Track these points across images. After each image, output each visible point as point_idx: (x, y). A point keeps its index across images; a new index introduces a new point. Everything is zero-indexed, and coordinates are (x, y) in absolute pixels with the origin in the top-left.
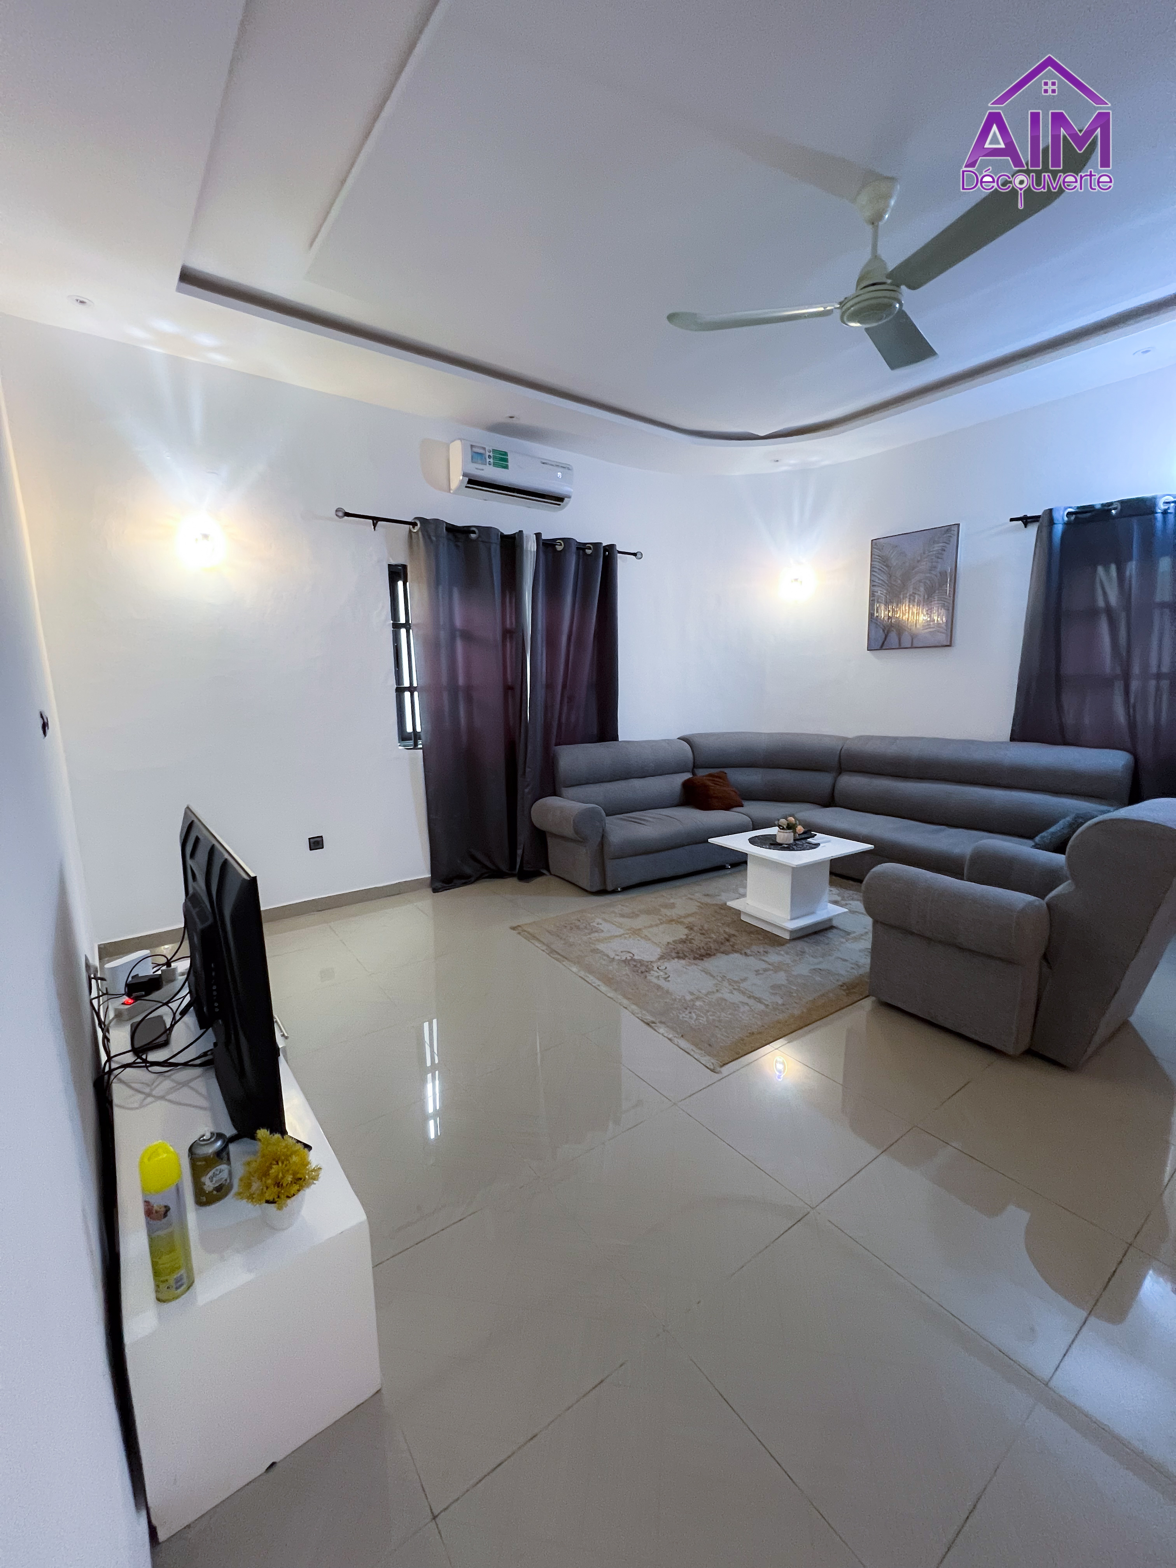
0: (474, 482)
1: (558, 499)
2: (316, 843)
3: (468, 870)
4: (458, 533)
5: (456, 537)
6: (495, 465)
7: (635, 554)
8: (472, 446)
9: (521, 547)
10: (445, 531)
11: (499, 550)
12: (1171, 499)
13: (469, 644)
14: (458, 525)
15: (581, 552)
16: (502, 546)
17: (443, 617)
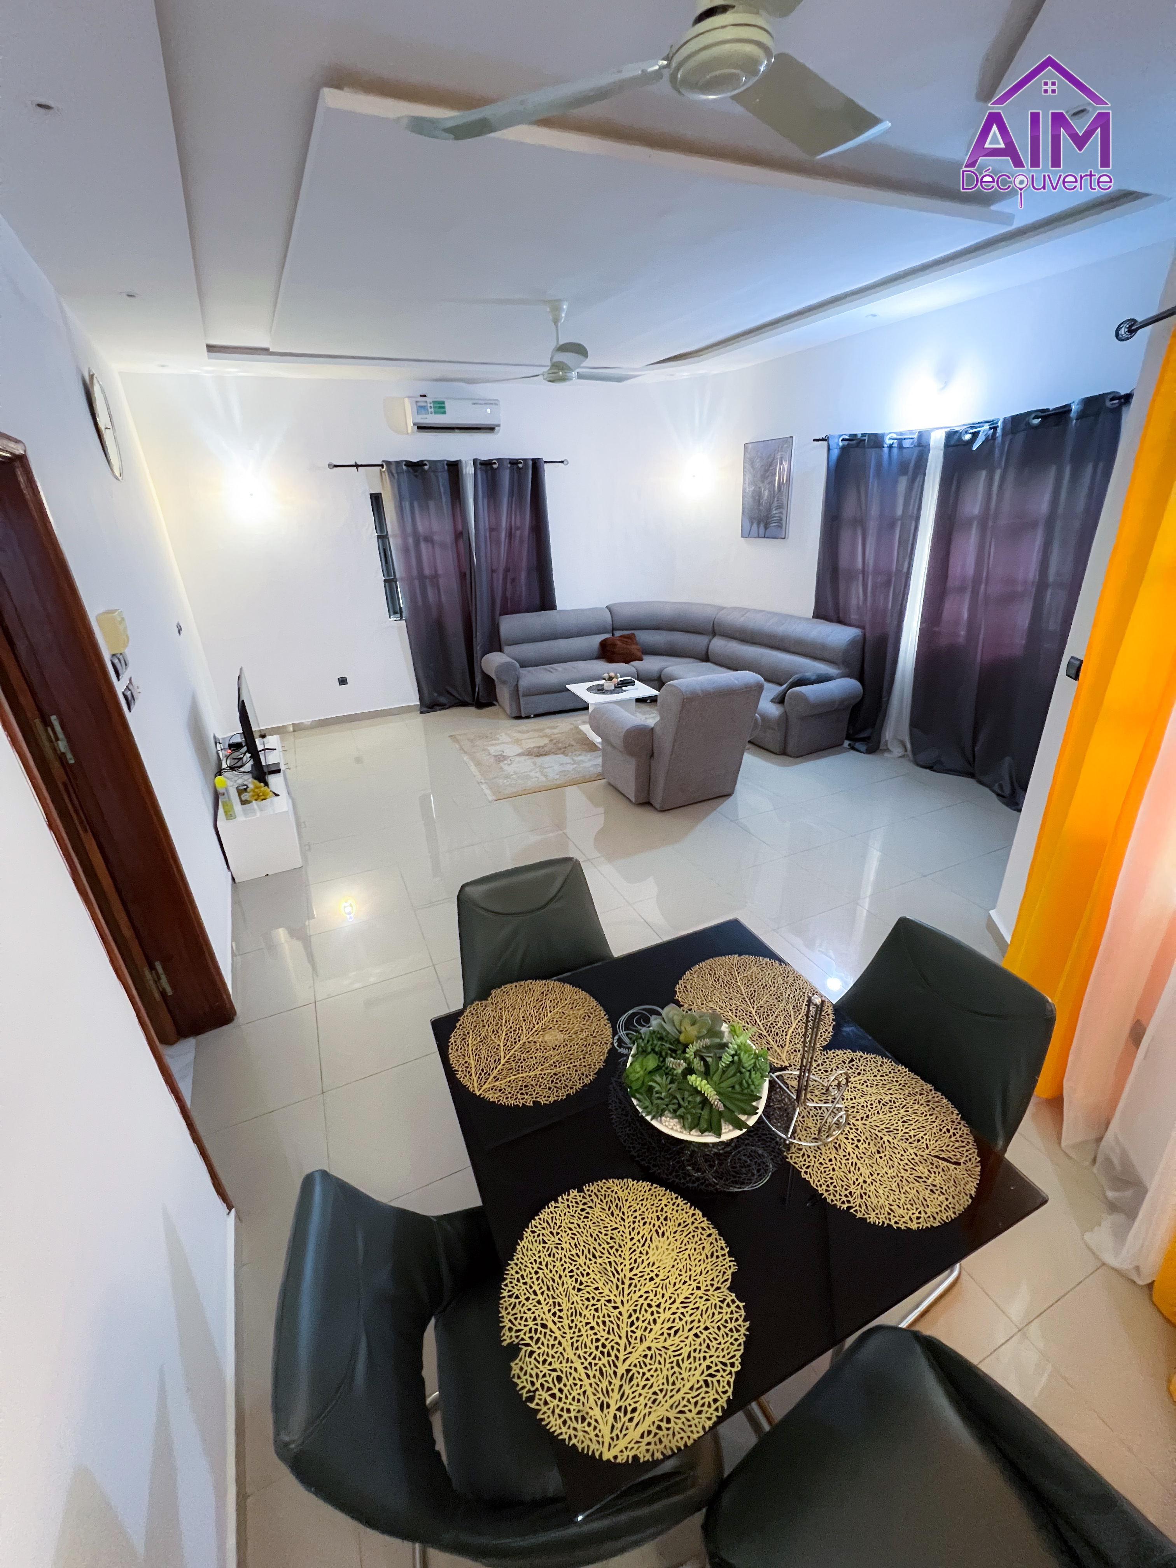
0: (421, 428)
1: (491, 429)
2: (343, 681)
3: (442, 700)
4: (415, 467)
5: (413, 470)
6: (436, 413)
7: (562, 462)
8: (416, 402)
9: (462, 472)
10: (404, 467)
11: (446, 475)
12: (895, 436)
13: (430, 545)
14: (415, 460)
15: (515, 466)
16: (449, 471)
17: (409, 529)
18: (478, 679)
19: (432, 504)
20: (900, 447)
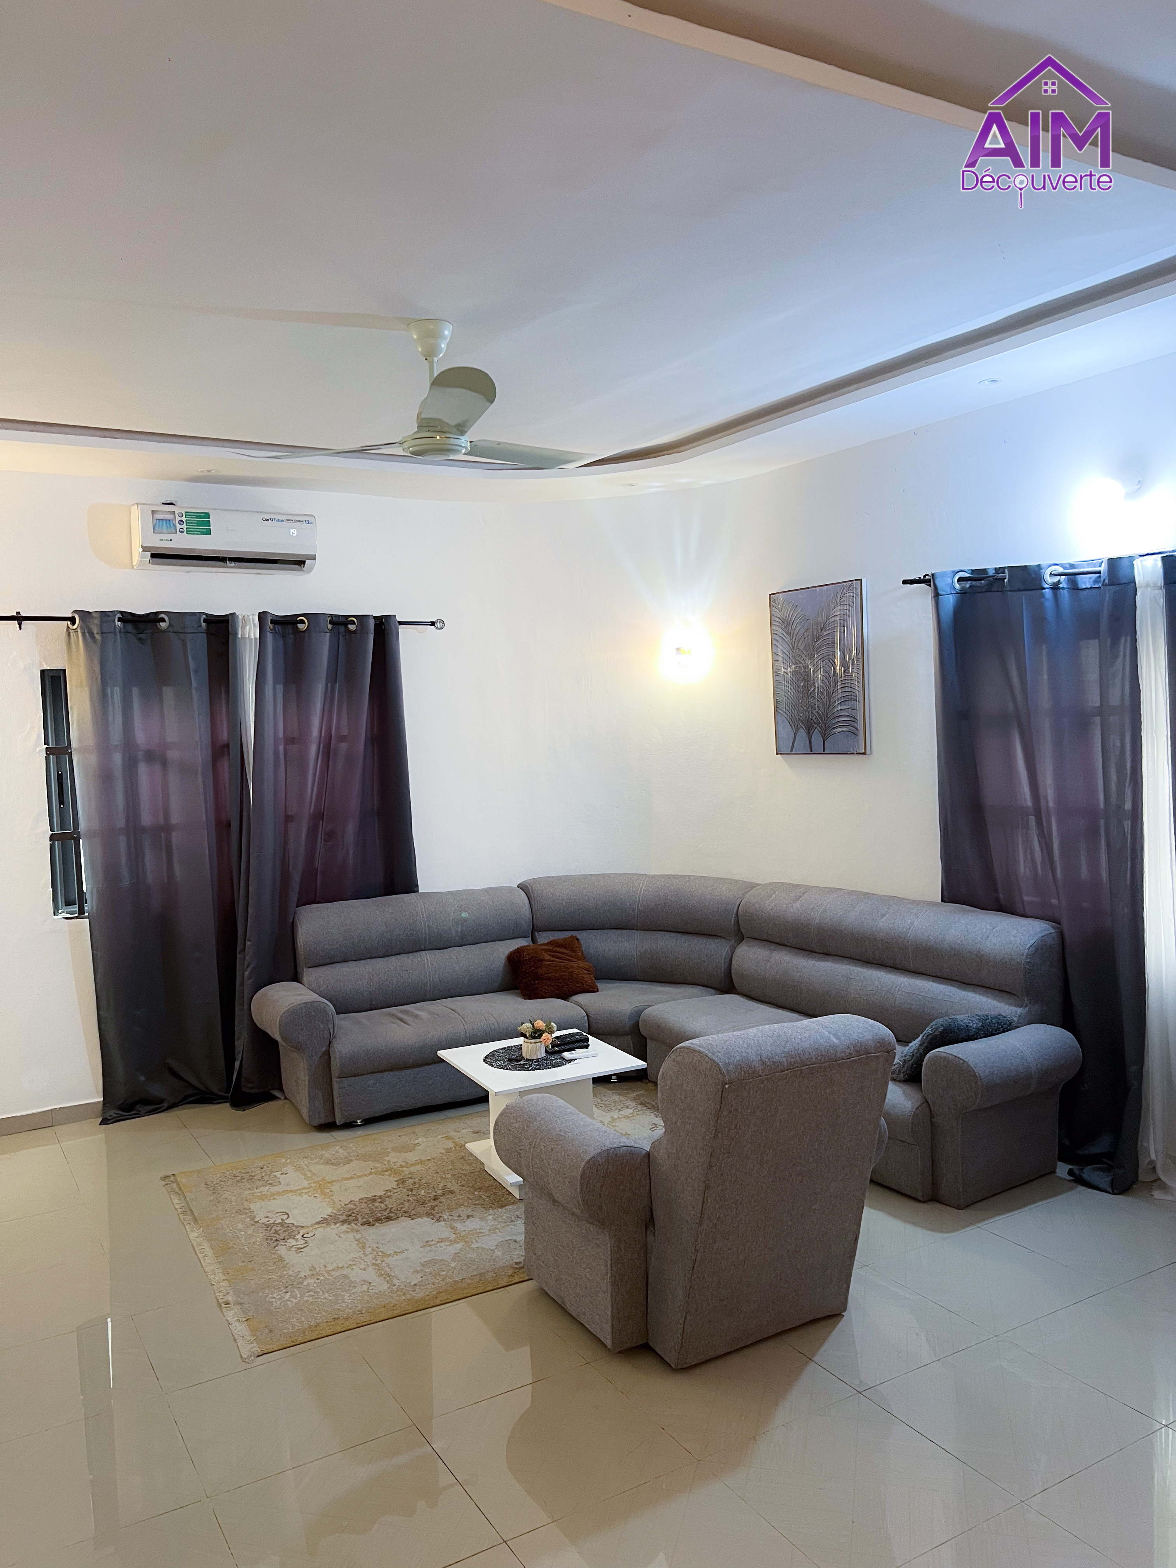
0: (158, 556)
1: (299, 563)
3: (156, 1090)
4: (141, 624)
5: (136, 628)
6: (190, 532)
7: (433, 625)
8: (153, 512)
9: (236, 634)
10: (118, 623)
11: (202, 639)
12: (1060, 570)
13: (158, 768)
14: (141, 610)
15: (342, 629)
16: (208, 633)
17: (116, 735)
18: (242, 1042)
19: (168, 692)
20: (1074, 587)
